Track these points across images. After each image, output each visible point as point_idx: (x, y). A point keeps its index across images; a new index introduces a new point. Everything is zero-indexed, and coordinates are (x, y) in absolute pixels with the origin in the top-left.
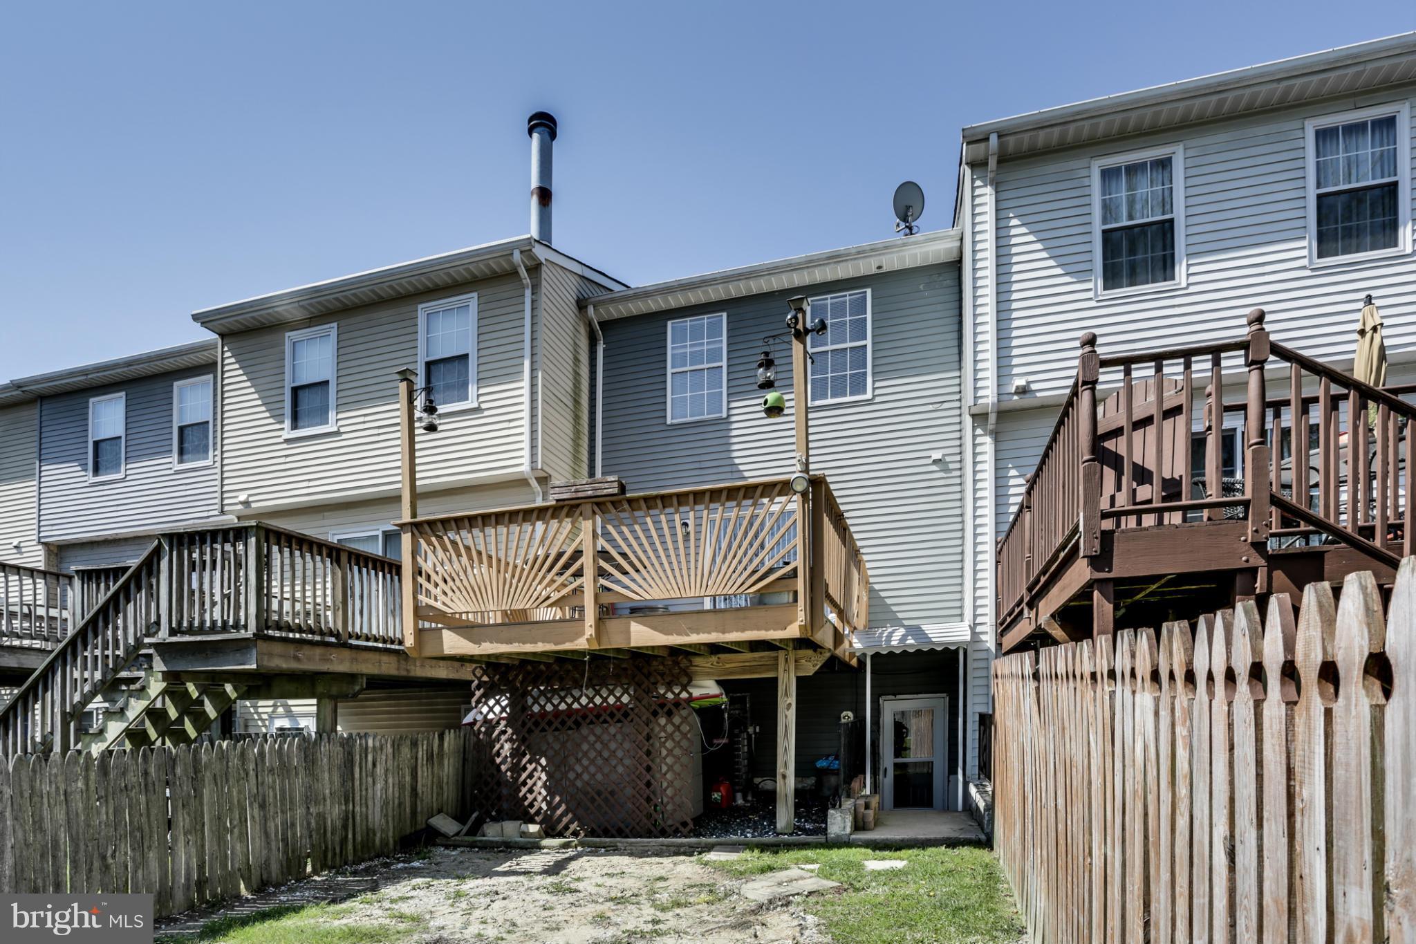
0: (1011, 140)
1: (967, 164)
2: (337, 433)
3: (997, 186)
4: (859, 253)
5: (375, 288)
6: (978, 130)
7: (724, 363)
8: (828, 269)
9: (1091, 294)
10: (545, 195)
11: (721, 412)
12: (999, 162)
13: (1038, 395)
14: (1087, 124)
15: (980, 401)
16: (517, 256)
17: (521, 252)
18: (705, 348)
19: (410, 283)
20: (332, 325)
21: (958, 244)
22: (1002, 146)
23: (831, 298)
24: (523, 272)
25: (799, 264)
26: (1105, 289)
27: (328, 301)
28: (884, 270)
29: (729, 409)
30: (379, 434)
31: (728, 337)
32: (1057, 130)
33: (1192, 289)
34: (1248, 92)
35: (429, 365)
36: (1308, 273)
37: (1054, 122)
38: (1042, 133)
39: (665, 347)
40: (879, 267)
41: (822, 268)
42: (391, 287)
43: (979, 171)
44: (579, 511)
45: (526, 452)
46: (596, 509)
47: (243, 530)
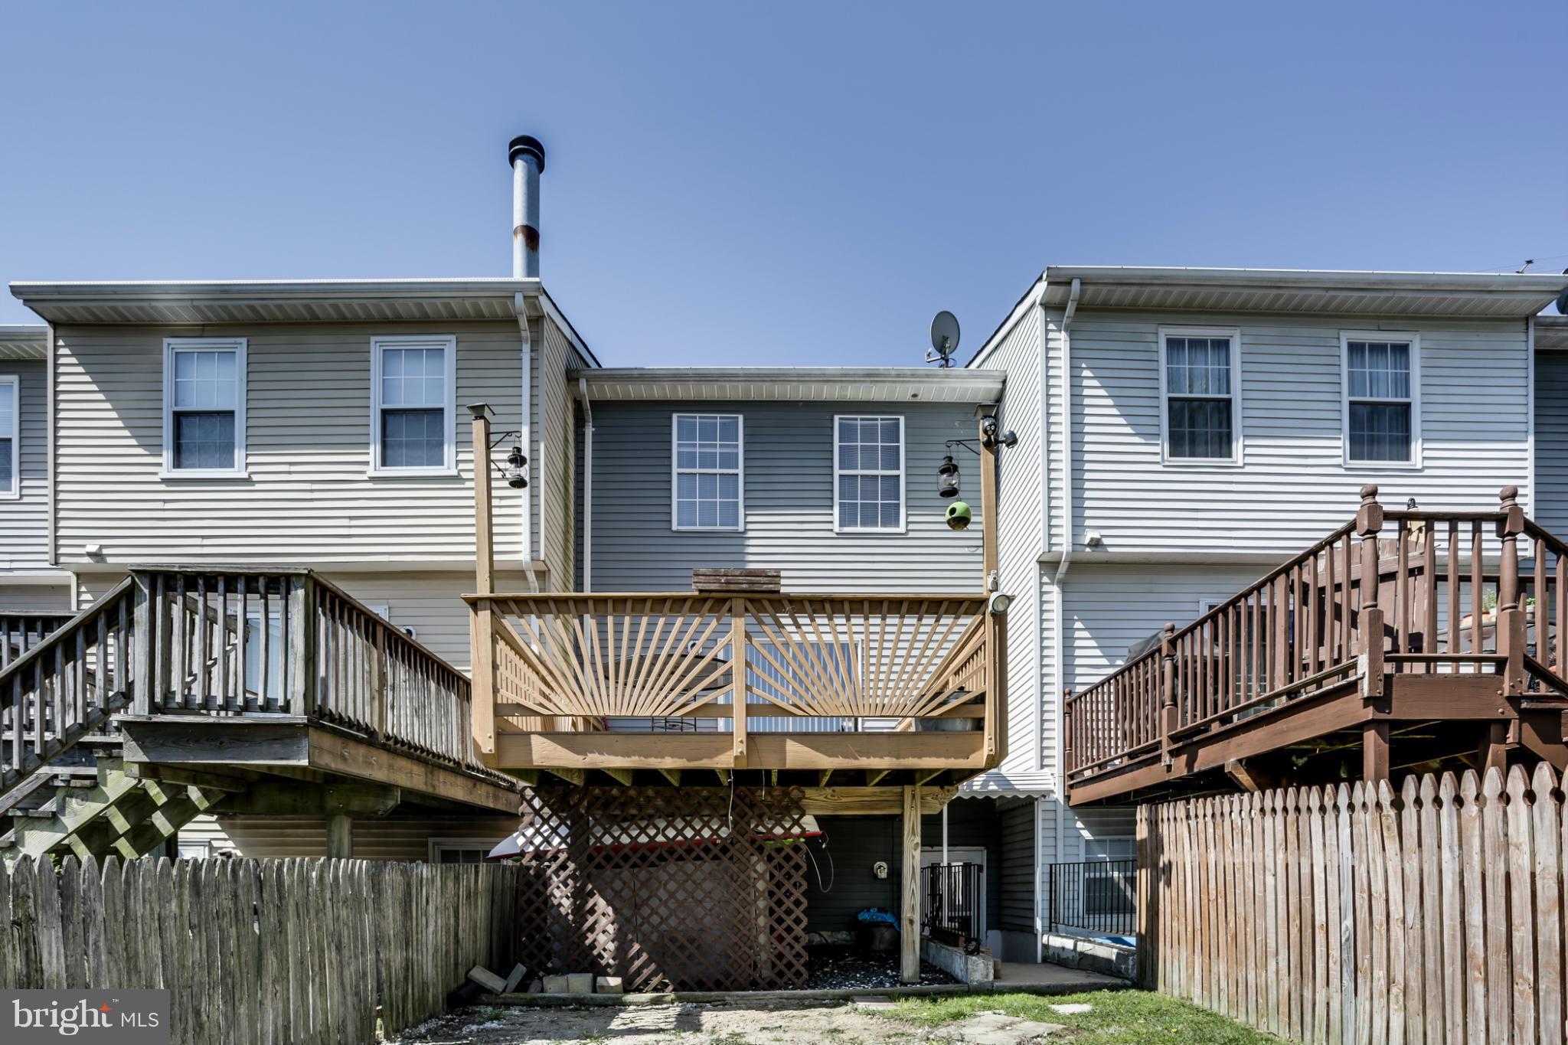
0: (1091, 289)
1: (1041, 304)
2: (245, 481)
3: (1071, 332)
4: (898, 376)
5: (313, 303)
6: (1062, 272)
7: (740, 471)
8: (862, 386)
9: (1158, 458)
10: (532, 236)
11: (737, 525)
12: (1078, 310)
13: (1110, 550)
14: (1162, 289)
15: (1054, 549)
16: (519, 300)
17: (525, 297)
18: (718, 450)
19: (364, 307)
20: (239, 340)
21: (1000, 386)
22: (1082, 292)
23: (862, 419)
24: (523, 323)
25: (833, 376)
26: (1171, 455)
28: (918, 399)
29: (746, 523)
30: (312, 491)
31: (745, 443)
32: (1134, 289)
33: (1248, 469)
34: (1302, 293)
35: (385, 413)
36: (1342, 471)
37: (1133, 281)
38: (1120, 289)
39: (670, 442)
40: (915, 396)
41: (857, 385)
42: (336, 307)
43: (1054, 315)
44: (727, 606)
45: (525, 538)
46: (749, 606)
47: (282, 579)
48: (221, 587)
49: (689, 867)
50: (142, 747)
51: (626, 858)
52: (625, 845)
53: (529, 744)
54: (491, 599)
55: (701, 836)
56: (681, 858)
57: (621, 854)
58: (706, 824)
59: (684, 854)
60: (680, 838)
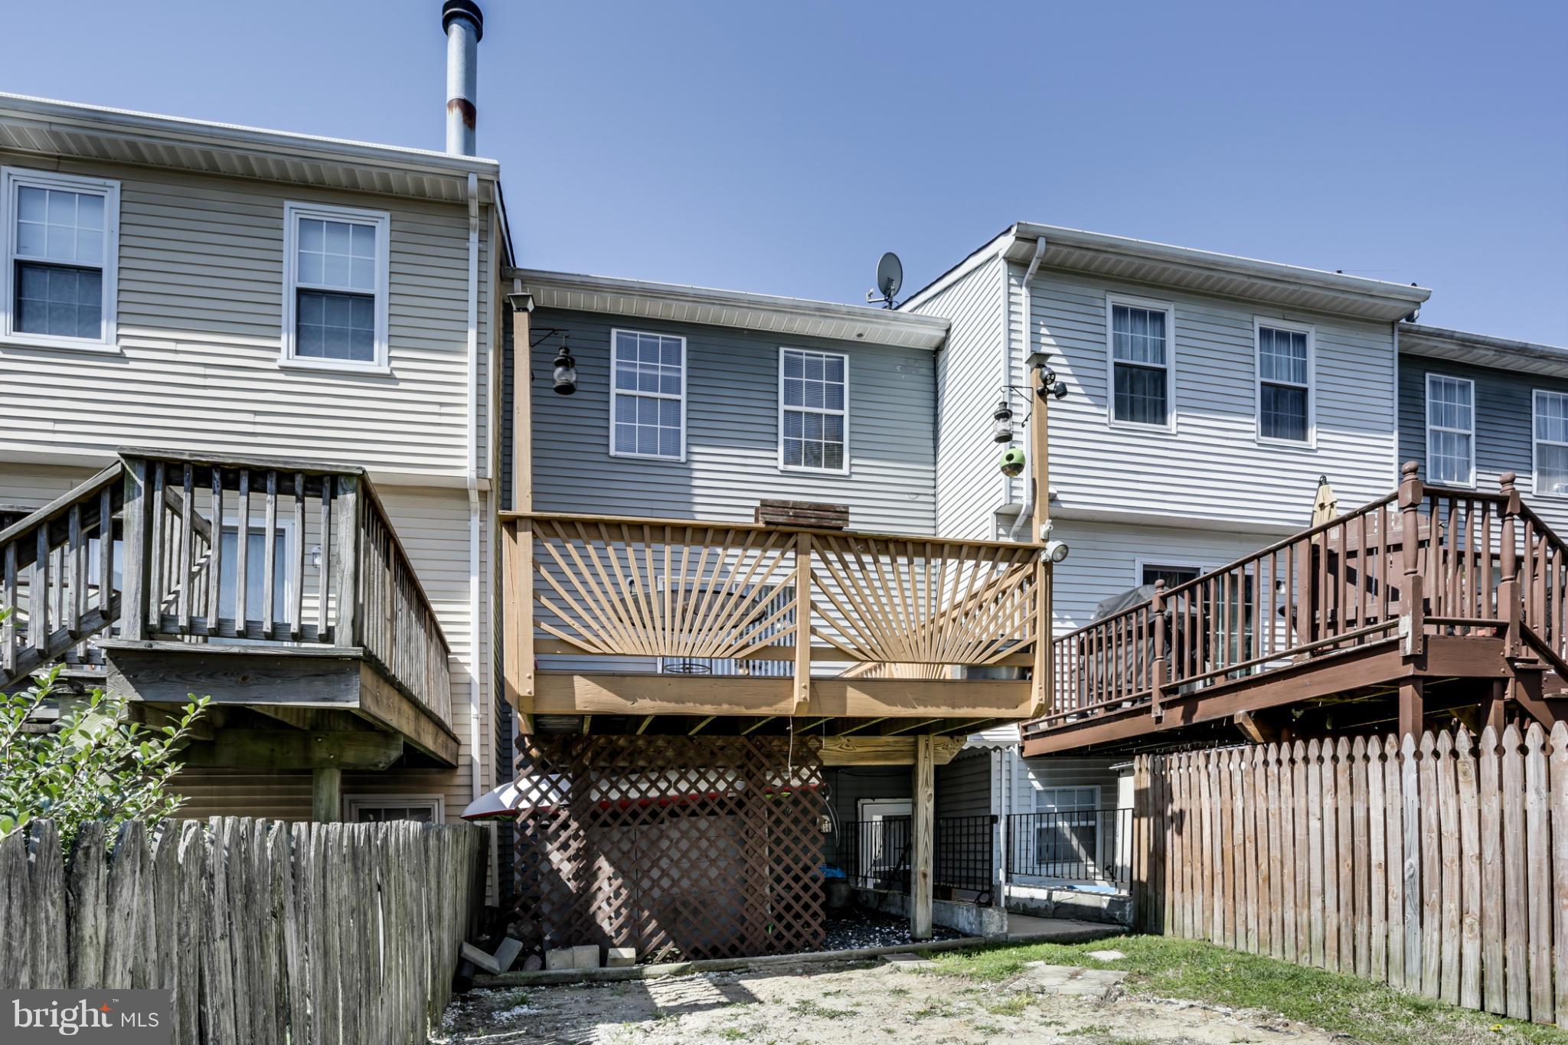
0: (1053, 248)
1: (1004, 258)
2: (119, 357)
3: (1031, 287)
4: (849, 313)
5: (215, 152)
6: (1031, 229)
7: (683, 397)
8: (811, 320)
9: (1105, 420)
10: (469, 112)
11: (679, 454)
12: (1040, 268)
13: (1064, 505)
14: (1114, 258)
15: (1015, 501)
16: (473, 183)
17: (479, 180)
18: (660, 373)
19: (280, 165)
20: (109, 182)
21: (943, 334)
22: (1047, 250)
23: (807, 355)
24: (474, 209)
25: (785, 306)
26: (1116, 418)
27: (115, 142)
28: (862, 340)
29: (688, 453)
30: (205, 376)
31: (689, 368)
32: (1090, 254)
33: (1180, 437)
34: (1229, 277)
35: (301, 292)
36: (1255, 446)
37: (1090, 246)
38: (1078, 252)
39: (609, 359)
40: (860, 335)
41: (807, 318)
42: (244, 160)
43: (1017, 270)
44: (792, 542)
45: (470, 452)
46: (816, 542)
47: (326, 479)
48: (244, 484)
49: (703, 824)
50: (134, 682)
51: (635, 815)
52: (634, 801)
53: (572, 687)
54: (533, 519)
55: (717, 790)
56: (694, 814)
57: (629, 810)
58: (721, 777)
59: (698, 810)
60: (693, 791)
